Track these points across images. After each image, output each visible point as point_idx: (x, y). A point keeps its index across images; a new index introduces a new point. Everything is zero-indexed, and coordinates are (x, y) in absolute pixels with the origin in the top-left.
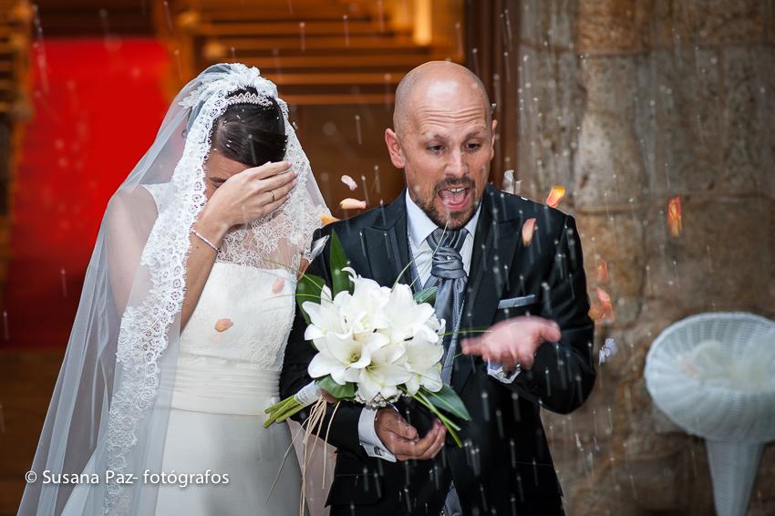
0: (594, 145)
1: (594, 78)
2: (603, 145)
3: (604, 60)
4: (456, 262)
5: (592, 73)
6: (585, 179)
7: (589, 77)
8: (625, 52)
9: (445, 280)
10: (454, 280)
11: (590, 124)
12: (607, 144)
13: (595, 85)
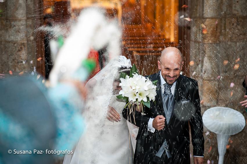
0: (207, 64)
1: (207, 49)
2: (209, 64)
3: (210, 45)
4: (169, 91)
5: (207, 48)
6: (205, 72)
7: (206, 49)
8: (215, 42)
9: (167, 94)
10: (169, 95)
11: (206, 59)
12: (210, 64)
13: (207, 51)
